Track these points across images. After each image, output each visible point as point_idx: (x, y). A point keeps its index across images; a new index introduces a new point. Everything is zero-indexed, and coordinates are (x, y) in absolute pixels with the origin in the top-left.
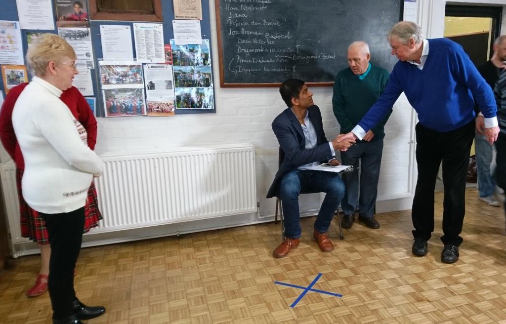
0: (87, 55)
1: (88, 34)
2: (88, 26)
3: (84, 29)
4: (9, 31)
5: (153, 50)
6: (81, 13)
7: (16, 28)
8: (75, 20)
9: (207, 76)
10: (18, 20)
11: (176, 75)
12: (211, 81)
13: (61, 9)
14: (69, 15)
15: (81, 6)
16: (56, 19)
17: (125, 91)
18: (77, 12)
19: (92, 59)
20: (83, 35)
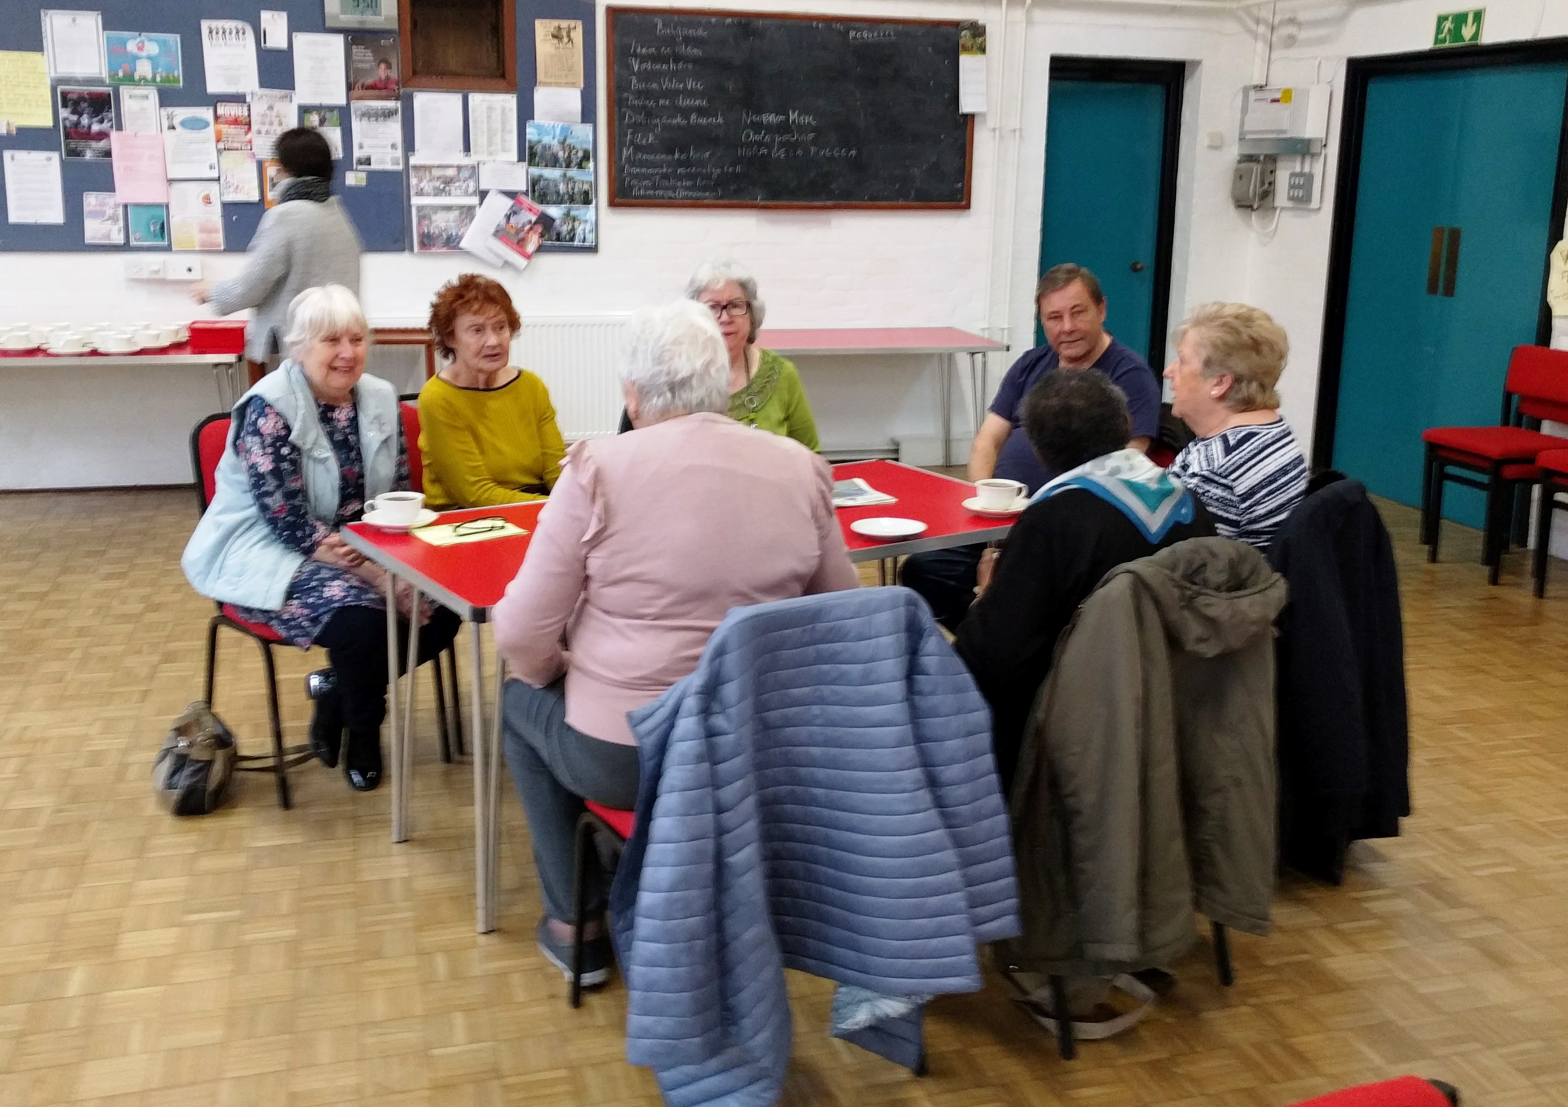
0: (393, 146)
1: (396, 111)
2: (397, 99)
3: (391, 104)
4: (280, 106)
5: (498, 139)
6: (388, 78)
7: (291, 101)
8: (380, 89)
9: (586, 187)
10: (294, 89)
11: (534, 183)
12: (592, 196)
13: (358, 71)
14: (370, 81)
15: (389, 66)
16: (350, 87)
17: (449, 208)
18: (383, 77)
19: (399, 153)
20: (388, 114)
